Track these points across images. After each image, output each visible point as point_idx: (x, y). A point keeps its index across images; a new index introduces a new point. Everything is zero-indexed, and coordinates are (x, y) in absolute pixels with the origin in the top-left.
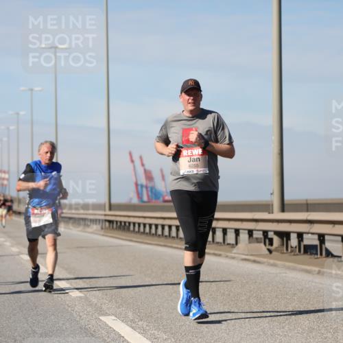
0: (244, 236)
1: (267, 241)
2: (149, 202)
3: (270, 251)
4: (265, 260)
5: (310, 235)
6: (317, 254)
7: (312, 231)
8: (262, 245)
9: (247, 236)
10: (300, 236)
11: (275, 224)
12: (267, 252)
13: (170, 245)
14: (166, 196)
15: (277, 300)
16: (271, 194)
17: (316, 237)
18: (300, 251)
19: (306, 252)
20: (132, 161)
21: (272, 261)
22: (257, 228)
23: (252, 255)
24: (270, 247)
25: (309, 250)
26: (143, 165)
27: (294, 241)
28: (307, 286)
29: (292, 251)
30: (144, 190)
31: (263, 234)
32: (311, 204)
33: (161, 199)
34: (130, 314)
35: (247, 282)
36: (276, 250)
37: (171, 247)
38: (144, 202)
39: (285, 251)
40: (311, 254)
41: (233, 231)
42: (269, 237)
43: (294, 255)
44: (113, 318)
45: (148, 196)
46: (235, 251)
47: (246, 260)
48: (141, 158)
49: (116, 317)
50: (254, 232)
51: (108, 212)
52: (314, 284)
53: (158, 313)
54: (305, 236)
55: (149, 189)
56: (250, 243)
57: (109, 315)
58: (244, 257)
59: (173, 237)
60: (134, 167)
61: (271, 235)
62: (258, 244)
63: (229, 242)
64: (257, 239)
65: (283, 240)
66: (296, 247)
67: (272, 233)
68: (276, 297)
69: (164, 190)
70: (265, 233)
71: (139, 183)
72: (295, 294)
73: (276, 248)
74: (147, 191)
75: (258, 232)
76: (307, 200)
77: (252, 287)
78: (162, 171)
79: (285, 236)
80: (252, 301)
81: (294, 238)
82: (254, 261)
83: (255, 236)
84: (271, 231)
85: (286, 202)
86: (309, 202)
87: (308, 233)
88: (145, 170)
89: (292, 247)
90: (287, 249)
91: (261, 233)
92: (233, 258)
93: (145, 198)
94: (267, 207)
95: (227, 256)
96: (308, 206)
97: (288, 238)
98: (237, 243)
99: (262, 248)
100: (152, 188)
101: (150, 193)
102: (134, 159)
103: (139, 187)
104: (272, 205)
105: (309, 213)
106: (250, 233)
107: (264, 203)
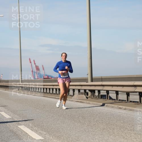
0: (76, 92)
1: (86, 93)
2: (37, 79)
3: (87, 98)
4: (85, 101)
5: (103, 91)
6: (106, 99)
7: (104, 89)
8: (84, 95)
9: (78, 92)
10: (99, 91)
11: (89, 87)
12: (86, 98)
13: (46, 96)
14: (45, 76)
15: (90, 117)
16: (87, 75)
17: (105, 92)
18: (99, 97)
19: (101, 98)
20: (31, 62)
21: (88, 102)
22: (82, 89)
23: (80, 99)
24: (87, 96)
25: (103, 97)
26: (35, 64)
27: (97, 93)
28: (102, 111)
29: (96, 98)
30: (36, 74)
31: (84, 91)
32: (103, 78)
33: (43, 77)
34: (31, 125)
35: (78, 111)
36: (90, 97)
37: (47, 97)
38: (36, 79)
39: (93, 98)
40: (104, 98)
41: (72, 90)
42: (87, 92)
43: (97, 99)
44: (24, 126)
45: (37, 76)
46: (73, 98)
47: (77, 101)
48: (34, 61)
49: (25, 126)
50: (81, 90)
51: (21, 83)
52: (105, 111)
53: (42, 124)
54: (101, 91)
55: (38, 74)
56: (79, 95)
57: (22, 125)
58: (77, 100)
59: (48, 93)
60: (31, 65)
61: (87, 91)
62: (82, 95)
63: (70, 94)
64: (82, 93)
65: (92, 93)
66: (97, 96)
67: (88, 90)
68: (90, 116)
69: (44, 74)
70: (85, 90)
71: (33, 71)
72: (97, 115)
73: (90, 96)
74: (37, 74)
75: (82, 90)
76: (102, 77)
77: (80, 112)
78: (43, 66)
79: (93, 91)
80: (80, 118)
81: (96, 92)
82: (81, 102)
83: (81, 92)
84: (87, 90)
85: (93, 78)
86: (102, 78)
87: (102, 90)
88: (36, 66)
89: (96, 96)
90: (94, 97)
91: (83, 90)
92: (73, 101)
93: (36, 77)
94: (86, 80)
95: (70, 100)
96: (102, 79)
97: (94, 92)
98: (74, 95)
99: (84, 97)
100: (39, 73)
101: (38, 75)
102: (31, 61)
103: (34, 73)
104: (88, 79)
105: (102, 82)
106: (79, 90)
107: (84, 78)
